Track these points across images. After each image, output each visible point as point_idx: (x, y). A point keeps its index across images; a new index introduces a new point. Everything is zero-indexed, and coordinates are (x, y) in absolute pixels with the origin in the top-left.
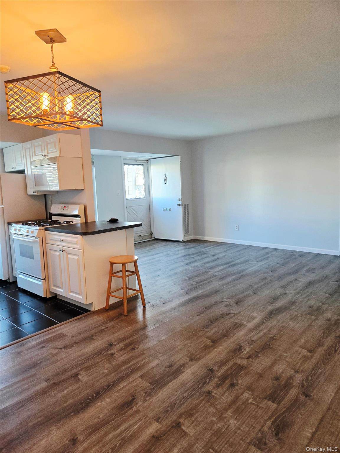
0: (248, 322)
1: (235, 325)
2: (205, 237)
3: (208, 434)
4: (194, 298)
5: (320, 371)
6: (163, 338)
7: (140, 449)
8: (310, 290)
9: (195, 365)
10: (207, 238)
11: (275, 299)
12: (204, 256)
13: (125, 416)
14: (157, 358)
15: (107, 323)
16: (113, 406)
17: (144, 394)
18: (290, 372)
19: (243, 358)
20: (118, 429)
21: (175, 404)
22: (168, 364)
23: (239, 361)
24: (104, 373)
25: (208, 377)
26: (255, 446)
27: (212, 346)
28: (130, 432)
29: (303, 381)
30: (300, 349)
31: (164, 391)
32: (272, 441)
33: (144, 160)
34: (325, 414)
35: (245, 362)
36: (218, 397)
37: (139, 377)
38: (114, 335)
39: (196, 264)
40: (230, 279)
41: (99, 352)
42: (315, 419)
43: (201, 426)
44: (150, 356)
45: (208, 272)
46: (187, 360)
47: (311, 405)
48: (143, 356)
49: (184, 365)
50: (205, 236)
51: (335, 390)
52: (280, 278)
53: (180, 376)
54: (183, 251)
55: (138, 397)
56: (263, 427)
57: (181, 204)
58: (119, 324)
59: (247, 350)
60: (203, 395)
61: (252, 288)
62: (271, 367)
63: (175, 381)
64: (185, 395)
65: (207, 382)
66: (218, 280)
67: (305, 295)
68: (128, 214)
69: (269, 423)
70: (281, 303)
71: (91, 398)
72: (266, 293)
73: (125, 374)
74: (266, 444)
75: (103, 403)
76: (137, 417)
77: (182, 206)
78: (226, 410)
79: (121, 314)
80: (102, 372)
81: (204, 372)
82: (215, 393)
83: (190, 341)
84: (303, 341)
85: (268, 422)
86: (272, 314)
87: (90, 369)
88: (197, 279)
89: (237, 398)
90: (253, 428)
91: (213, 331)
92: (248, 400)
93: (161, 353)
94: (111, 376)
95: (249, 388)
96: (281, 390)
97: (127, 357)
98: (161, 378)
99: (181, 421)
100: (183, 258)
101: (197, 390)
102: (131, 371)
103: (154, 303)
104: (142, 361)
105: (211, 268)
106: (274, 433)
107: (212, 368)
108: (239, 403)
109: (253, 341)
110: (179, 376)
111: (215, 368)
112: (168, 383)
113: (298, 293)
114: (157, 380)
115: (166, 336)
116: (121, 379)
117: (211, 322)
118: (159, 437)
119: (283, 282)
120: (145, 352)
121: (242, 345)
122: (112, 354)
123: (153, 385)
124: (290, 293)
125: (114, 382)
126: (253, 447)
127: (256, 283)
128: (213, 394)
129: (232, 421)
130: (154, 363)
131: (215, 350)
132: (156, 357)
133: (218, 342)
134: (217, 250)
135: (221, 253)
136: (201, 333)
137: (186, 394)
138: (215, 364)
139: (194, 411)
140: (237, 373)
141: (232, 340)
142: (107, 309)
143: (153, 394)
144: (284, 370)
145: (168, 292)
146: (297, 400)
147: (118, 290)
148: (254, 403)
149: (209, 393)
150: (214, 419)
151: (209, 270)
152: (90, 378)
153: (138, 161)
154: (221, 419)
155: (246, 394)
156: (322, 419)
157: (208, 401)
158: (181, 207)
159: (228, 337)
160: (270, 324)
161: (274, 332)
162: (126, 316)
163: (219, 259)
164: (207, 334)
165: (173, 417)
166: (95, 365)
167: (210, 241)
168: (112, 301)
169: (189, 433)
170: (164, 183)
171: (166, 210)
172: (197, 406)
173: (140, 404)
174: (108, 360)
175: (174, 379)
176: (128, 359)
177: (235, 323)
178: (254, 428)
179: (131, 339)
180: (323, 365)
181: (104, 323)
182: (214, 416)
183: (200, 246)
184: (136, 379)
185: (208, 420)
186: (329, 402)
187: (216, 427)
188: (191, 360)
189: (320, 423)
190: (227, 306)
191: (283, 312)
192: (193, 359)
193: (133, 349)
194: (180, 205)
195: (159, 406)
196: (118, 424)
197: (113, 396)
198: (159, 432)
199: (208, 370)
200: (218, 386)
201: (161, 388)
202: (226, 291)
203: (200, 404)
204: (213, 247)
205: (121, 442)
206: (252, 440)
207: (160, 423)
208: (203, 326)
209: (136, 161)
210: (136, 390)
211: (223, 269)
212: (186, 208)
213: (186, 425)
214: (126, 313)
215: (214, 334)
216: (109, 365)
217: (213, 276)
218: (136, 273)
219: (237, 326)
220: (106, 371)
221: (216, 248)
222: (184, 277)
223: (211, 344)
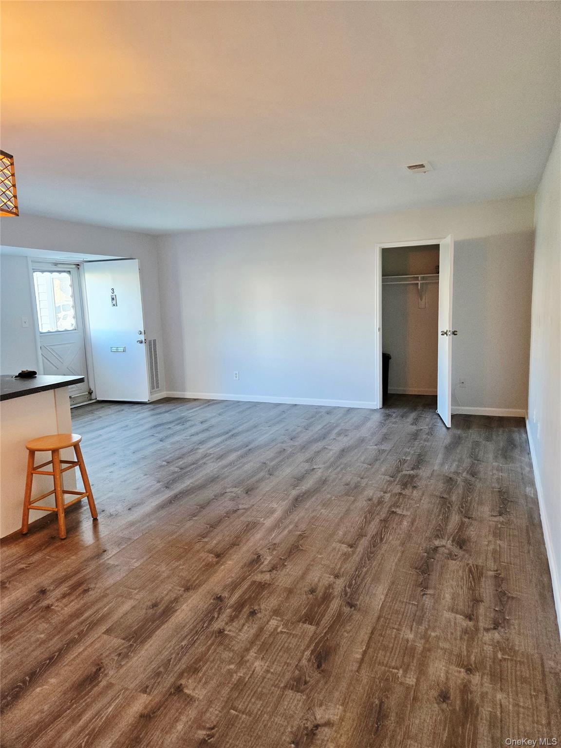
0: (266, 517)
1: (247, 526)
2: (185, 393)
3: (225, 691)
4: (180, 493)
5: (365, 570)
6: (137, 565)
7: (122, 740)
8: (344, 460)
9: (194, 596)
10: (189, 395)
11: (299, 479)
12: (188, 424)
13: (88, 698)
14: (131, 598)
15: (29, 556)
16: (64, 688)
17: (116, 658)
18: (328, 579)
19: (265, 572)
20: (80, 720)
21: (169, 661)
22: (149, 603)
23: (259, 578)
24: (38, 640)
25: (217, 610)
26: (292, 689)
27: (217, 563)
28: (102, 718)
29: (345, 587)
30: (338, 545)
31: (149, 645)
32: (313, 676)
33: (71, 264)
34: (376, 624)
35: (267, 577)
36: (234, 634)
37: (104, 633)
38: (46, 574)
39: (176, 438)
40: (232, 457)
41: (23, 608)
42: (364, 634)
43: (213, 683)
44: (118, 596)
45: (197, 449)
46: (181, 591)
47: (357, 616)
48: (106, 600)
49: (176, 600)
50: (184, 391)
51: (385, 592)
52: (304, 448)
53: (173, 618)
54: (150, 419)
55: (106, 665)
56: (300, 660)
57: (144, 340)
58: (54, 554)
59: (269, 558)
60: (211, 637)
61: (266, 467)
62: (303, 577)
63: (165, 626)
64: (183, 644)
65: (216, 616)
66: (215, 460)
67: (339, 469)
68: (45, 359)
69: (308, 653)
70: (308, 484)
71: (21, 684)
72: (287, 472)
73: (78, 634)
74: (306, 683)
75: (44, 687)
76: (111, 693)
77: (145, 342)
78: (247, 650)
79: (53, 538)
80: (33, 639)
81: (209, 603)
82: (229, 631)
83: (181, 562)
84: (341, 533)
85: (306, 653)
86: (297, 501)
87: (10, 638)
88: (181, 463)
89: (261, 630)
90: (287, 666)
91: (216, 540)
92: (276, 629)
93: (135, 589)
94: (52, 643)
95: (276, 612)
96: (319, 606)
97: (77, 606)
98: (140, 628)
99: (183, 682)
100: (153, 431)
101: (202, 632)
102: (88, 627)
103: (112, 510)
104: (105, 607)
105: (202, 442)
106: (316, 665)
107: (220, 595)
108: (265, 636)
109: (275, 544)
110: (170, 618)
111: (226, 594)
112: (154, 632)
113: (329, 467)
114: (135, 632)
115: (142, 561)
116: (72, 643)
117: (211, 527)
118: (151, 714)
119: (308, 454)
120: (108, 592)
121: (261, 552)
122: (48, 607)
123: (129, 640)
124: (319, 468)
125: (60, 650)
126: (290, 691)
127: (272, 459)
128: (226, 632)
129: (257, 664)
130: (127, 606)
131: (223, 567)
132: (129, 596)
133: (225, 555)
134: (208, 413)
135: (215, 417)
136: (197, 547)
137: (185, 641)
138: (225, 588)
139: (201, 663)
140: (257, 595)
141: (245, 549)
142: (24, 533)
143: (132, 655)
144: (321, 577)
145: (135, 489)
146: (340, 614)
147: (44, 497)
148: (285, 632)
149: (221, 632)
150: (232, 666)
151: (198, 446)
152: (13, 653)
153: (59, 266)
154: (242, 665)
155: (274, 621)
156: (372, 633)
157: (221, 644)
158: (143, 345)
159: (238, 545)
160: (296, 517)
161: (303, 526)
162: (65, 539)
163: (212, 426)
164: (208, 547)
165: (169, 680)
166: (18, 629)
167: (195, 400)
168: (34, 516)
169: (197, 696)
170: (111, 304)
171: (117, 351)
172: (204, 654)
173: (111, 674)
174: (43, 617)
175: (163, 623)
176: (78, 609)
177: (247, 523)
178: (288, 664)
179: (80, 575)
180: (368, 562)
181: (22, 558)
182: (230, 663)
183: (179, 408)
184: (99, 637)
185: (224, 671)
186: (379, 608)
187: (235, 678)
188: (187, 589)
189: (370, 638)
190: (233, 499)
191: (312, 498)
192: (189, 587)
193: (86, 591)
194: (141, 342)
195: (145, 669)
196: (77, 712)
197: (62, 672)
198: (150, 706)
199: (214, 599)
200: (232, 619)
201: (143, 642)
202: (228, 476)
203: (208, 650)
204: (201, 409)
205: (89, 738)
206: (288, 682)
207: (149, 694)
208: (199, 535)
209: (56, 264)
210: (102, 654)
211: (221, 442)
212: (152, 347)
213: (191, 687)
214: (63, 533)
215: (217, 544)
216: (46, 626)
217: (205, 456)
218: (79, 463)
219: (250, 527)
220: (42, 636)
221: (205, 409)
222: (159, 462)
223: (215, 560)
